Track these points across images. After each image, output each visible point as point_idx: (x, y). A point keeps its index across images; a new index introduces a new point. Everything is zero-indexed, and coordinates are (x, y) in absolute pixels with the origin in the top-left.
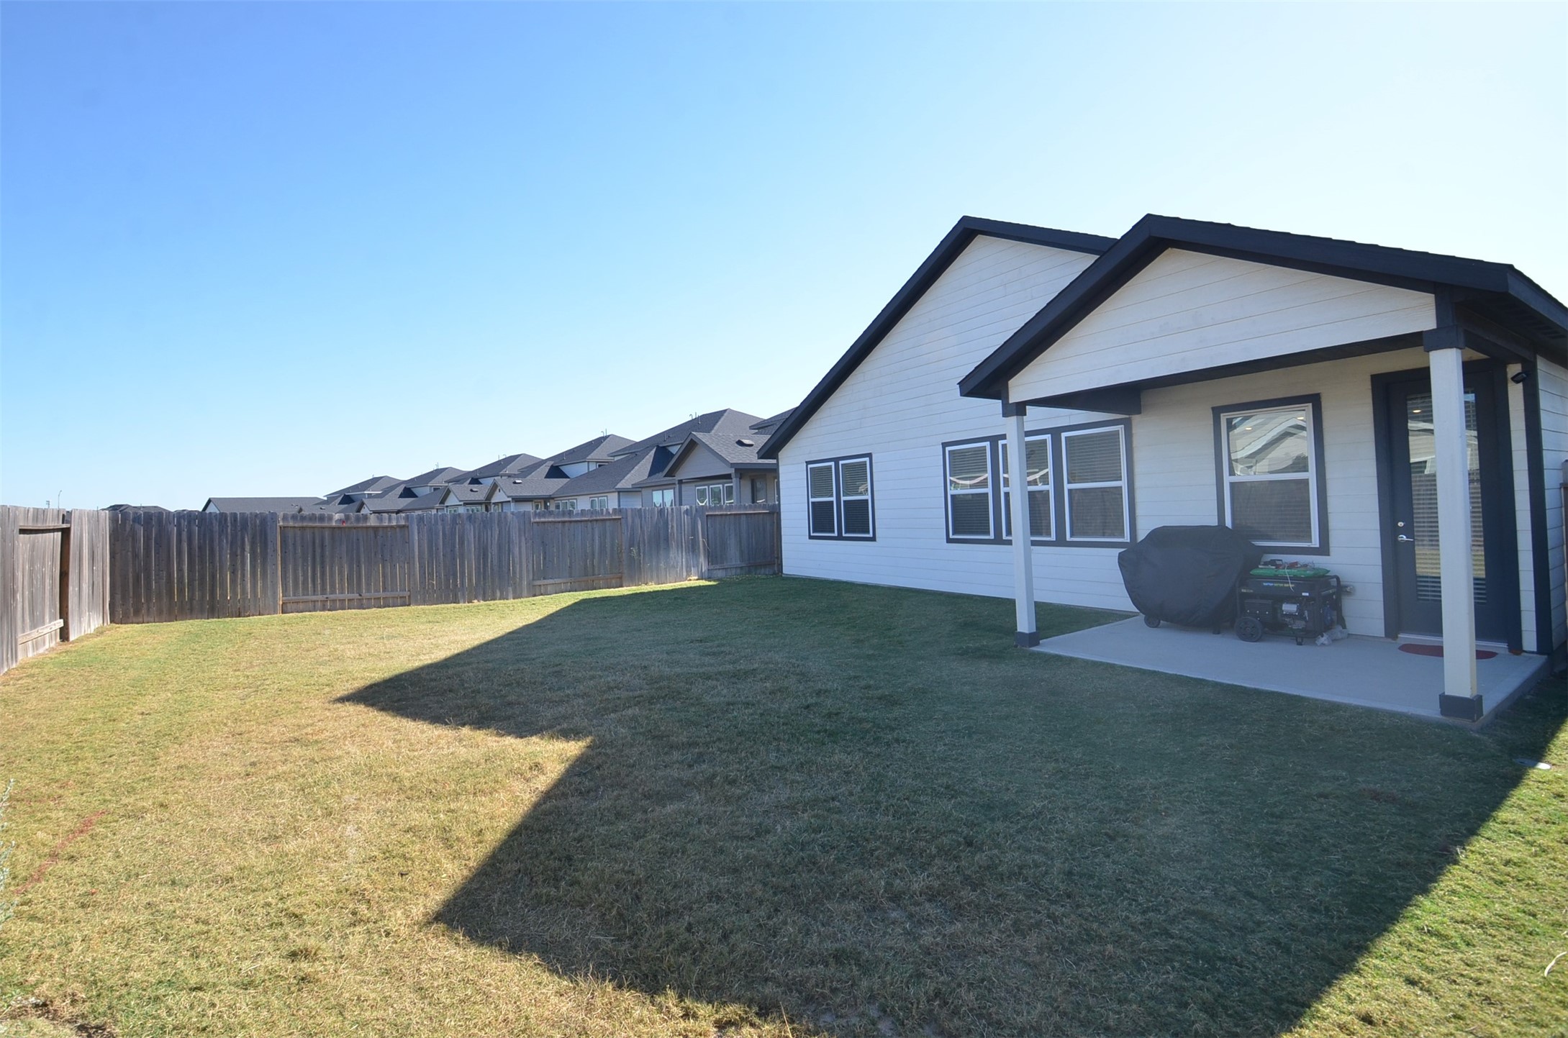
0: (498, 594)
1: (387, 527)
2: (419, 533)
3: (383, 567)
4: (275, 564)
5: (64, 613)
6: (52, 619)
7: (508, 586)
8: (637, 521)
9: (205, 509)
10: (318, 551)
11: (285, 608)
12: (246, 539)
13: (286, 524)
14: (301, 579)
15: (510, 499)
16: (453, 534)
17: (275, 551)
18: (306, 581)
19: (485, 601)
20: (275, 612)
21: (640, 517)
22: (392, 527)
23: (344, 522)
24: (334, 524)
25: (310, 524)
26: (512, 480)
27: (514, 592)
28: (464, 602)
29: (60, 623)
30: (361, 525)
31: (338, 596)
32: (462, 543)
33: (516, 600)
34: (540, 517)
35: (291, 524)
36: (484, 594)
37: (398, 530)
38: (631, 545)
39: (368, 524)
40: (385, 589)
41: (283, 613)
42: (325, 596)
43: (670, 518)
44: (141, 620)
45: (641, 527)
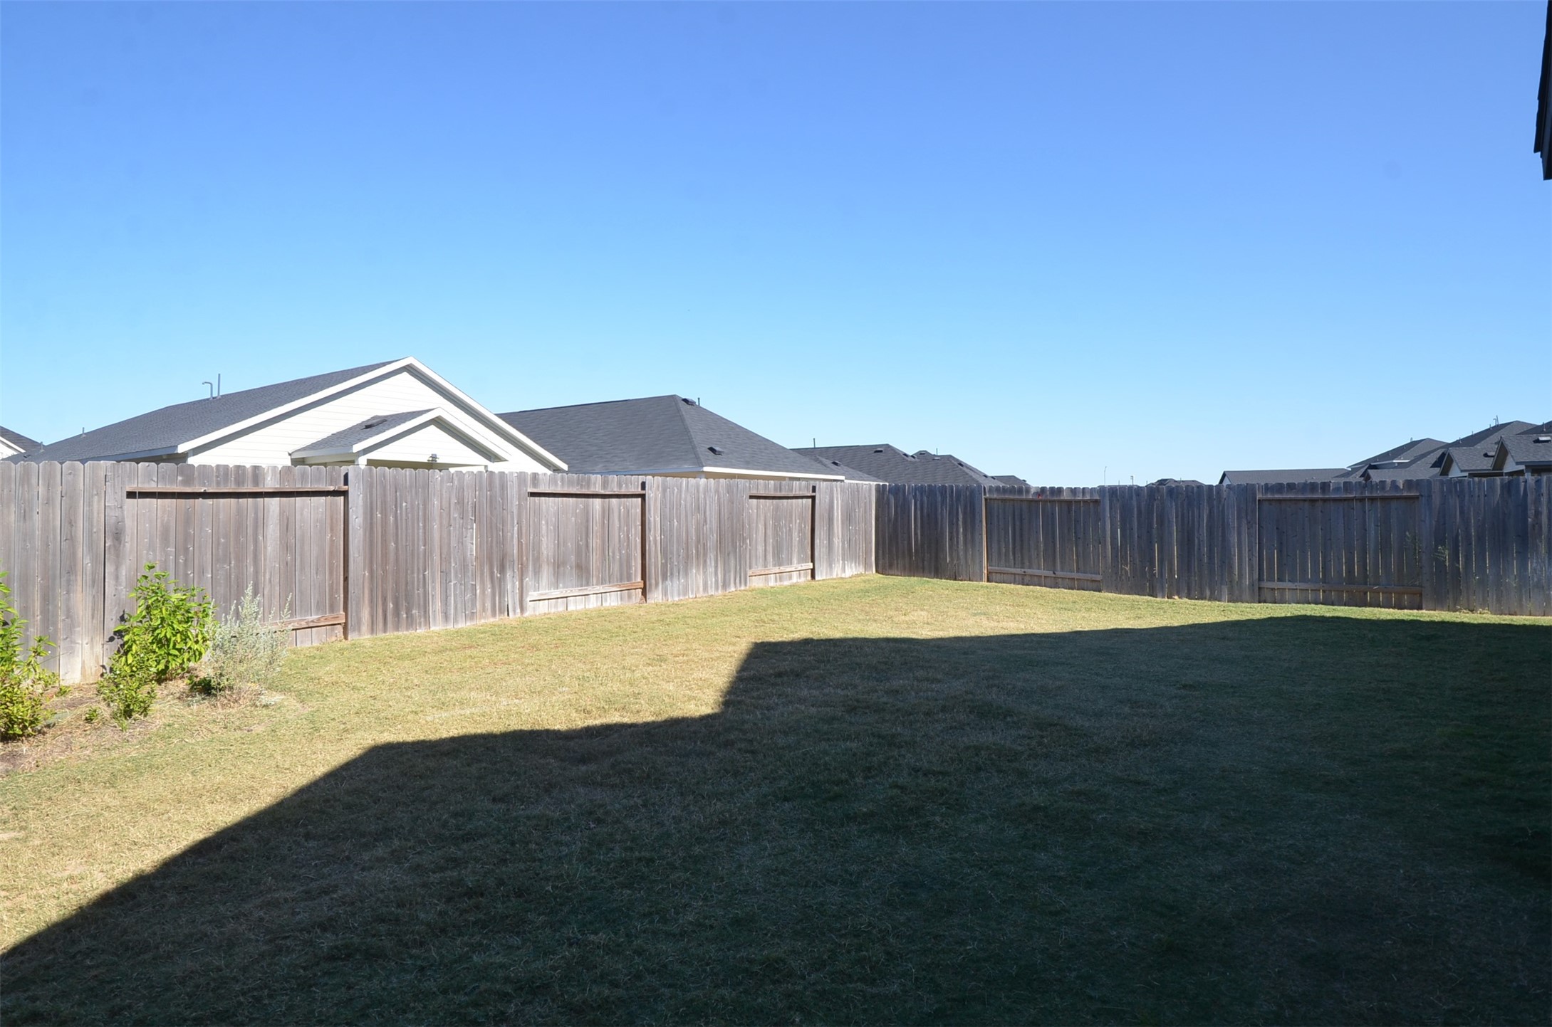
0: (1208, 593)
1: (1079, 501)
2: (1111, 508)
3: (1076, 548)
4: (981, 534)
5: (813, 560)
6: (801, 561)
7: (1221, 584)
8: (1454, 502)
9: (1221, 481)
10: (1018, 523)
11: (991, 578)
12: (960, 510)
13: (992, 497)
14: (1004, 550)
15: (1522, 467)
16: (1150, 512)
17: (981, 521)
18: (1007, 550)
19: (1190, 598)
20: (981, 580)
21: (1461, 495)
22: (1085, 502)
23: (1039, 495)
24: (1031, 497)
25: (1011, 497)
26: (1534, 437)
27: (1231, 593)
28: (1163, 597)
29: (811, 565)
30: (1055, 498)
31: (1036, 572)
32: (1161, 523)
33: (1230, 604)
34: (1273, 493)
35: (995, 496)
36: (1189, 590)
37: (1091, 504)
38: (1440, 540)
39: (1062, 498)
40: (1078, 571)
41: (988, 581)
42: (1023, 570)
43: (1530, 498)
44: (893, 573)
45: (1462, 512)
